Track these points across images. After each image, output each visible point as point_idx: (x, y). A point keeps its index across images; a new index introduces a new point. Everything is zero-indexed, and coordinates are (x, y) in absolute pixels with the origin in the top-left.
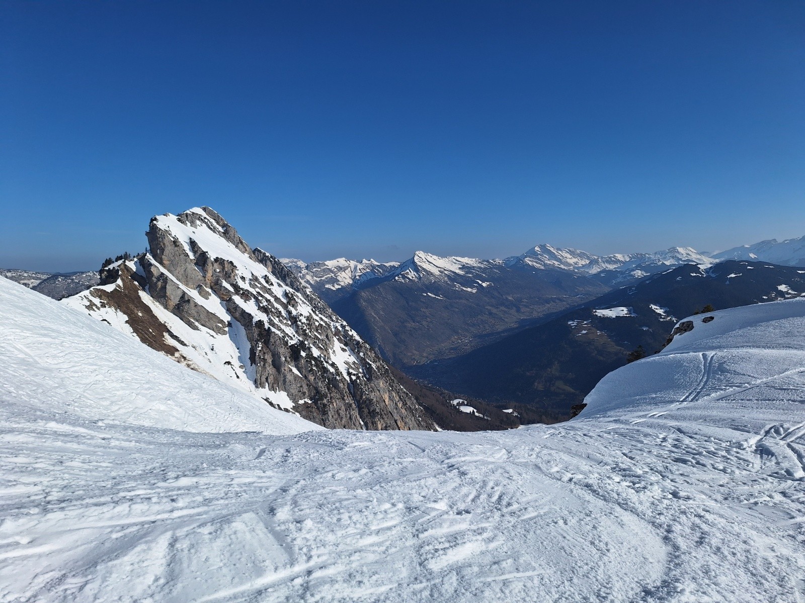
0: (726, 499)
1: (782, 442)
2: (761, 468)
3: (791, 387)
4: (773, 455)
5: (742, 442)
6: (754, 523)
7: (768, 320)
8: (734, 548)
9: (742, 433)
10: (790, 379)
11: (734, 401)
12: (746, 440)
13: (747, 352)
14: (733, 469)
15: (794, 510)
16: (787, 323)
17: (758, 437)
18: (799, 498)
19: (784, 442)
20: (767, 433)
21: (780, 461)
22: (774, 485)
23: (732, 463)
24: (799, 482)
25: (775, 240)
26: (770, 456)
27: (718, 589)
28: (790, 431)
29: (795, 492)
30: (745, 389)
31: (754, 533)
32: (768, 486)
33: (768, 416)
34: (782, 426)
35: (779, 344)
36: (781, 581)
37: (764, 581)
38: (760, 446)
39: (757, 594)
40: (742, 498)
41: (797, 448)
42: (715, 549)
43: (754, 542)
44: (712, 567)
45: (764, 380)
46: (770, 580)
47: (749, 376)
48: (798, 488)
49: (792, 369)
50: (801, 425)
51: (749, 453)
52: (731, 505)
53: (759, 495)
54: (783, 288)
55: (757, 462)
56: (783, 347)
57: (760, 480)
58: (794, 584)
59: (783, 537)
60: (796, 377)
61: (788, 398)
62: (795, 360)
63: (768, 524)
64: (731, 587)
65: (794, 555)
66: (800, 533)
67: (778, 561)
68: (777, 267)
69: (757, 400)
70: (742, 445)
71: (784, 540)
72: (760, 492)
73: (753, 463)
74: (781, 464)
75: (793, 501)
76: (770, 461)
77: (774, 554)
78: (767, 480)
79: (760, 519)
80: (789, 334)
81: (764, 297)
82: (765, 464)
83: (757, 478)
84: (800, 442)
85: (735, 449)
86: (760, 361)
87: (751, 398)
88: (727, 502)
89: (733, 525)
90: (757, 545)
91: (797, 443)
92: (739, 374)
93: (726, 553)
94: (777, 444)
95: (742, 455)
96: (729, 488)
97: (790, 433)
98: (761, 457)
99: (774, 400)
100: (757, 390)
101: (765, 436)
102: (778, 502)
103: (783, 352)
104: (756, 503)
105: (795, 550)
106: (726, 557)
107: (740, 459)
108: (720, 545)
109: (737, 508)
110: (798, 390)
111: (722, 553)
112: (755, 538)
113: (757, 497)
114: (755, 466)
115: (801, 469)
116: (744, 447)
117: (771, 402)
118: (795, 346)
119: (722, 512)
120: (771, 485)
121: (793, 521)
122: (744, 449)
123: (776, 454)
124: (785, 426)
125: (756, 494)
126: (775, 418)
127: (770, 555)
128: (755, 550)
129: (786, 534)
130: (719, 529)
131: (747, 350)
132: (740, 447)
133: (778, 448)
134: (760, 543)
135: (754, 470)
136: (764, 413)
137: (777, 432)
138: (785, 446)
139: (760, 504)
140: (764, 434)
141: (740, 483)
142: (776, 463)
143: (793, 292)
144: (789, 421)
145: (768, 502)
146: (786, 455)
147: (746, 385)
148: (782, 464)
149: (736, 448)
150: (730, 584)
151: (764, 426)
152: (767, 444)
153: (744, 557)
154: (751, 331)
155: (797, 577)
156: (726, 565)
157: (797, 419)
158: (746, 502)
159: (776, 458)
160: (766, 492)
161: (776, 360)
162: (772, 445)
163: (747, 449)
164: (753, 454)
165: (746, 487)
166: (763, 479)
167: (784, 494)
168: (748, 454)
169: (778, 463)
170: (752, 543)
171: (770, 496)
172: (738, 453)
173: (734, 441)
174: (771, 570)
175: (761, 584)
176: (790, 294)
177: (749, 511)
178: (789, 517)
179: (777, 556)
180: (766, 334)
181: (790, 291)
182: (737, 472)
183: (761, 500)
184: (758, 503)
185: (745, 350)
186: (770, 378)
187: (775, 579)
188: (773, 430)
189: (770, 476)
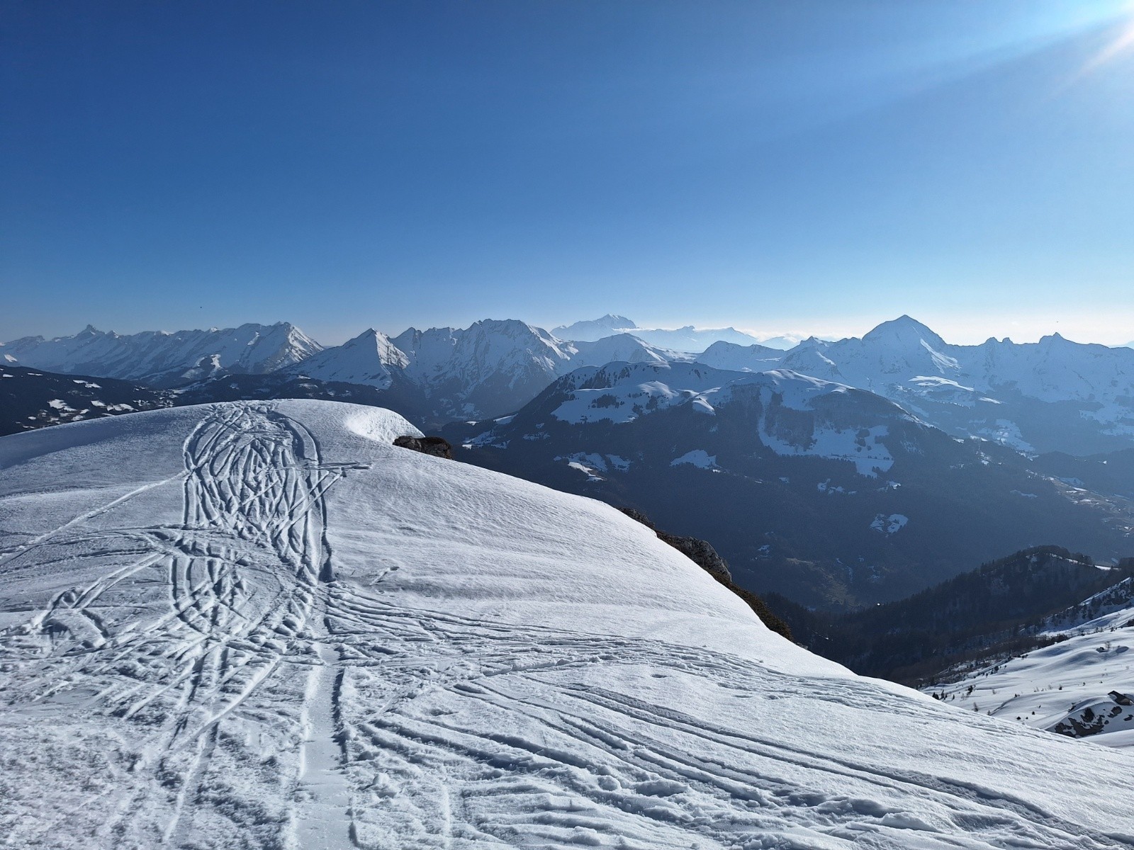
0: (12, 703)
1: (76, 611)
2: (53, 650)
3: (81, 539)
4: (65, 629)
5: (24, 626)
6: (52, 718)
7: (42, 452)
8: (32, 753)
9: (23, 613)
10: (78, 529)
11: (6, 573)
12: (29, 621)
13: (17, 501)
14: (15, 663)
15: (97, 685)
16: (68, 455)
17: (45, 613)
18: (101, 670)
19: (78, 609)
20: (56, 604)
21: (75, 634)
22: (71, 665)
23: (13, 656)
24: (99, 651)
25: (40, 337)
26: (62, 632)
27: (21, 801)
28: (84, 594)
29: (97, 664)
30: (20, 553)
31: (54, 727)
32: (64, 668)
33: (54, 583)
34: (73, 591)
35: (60, 485)
36: (93, 762)
37: (74, 771)
38: (49, 623)
39: (68, 786)
40: (33, 694)
41: (94, 613)
42: (8, 765)
43: (56, 736)
44: (9, 784)
45: (45, 536)
46: (79, 766)
47: (24, 534)
48: (99, 659)
49: (80, 516)
50: (96, 583)
51: (35, 636)
52: (19, 708)
53: (55, 683)
54: (56, 404)
55: (46, 644)
56: (66, 487)
57: (53, 665)
58: (106, 758)
59: (88, 718)
60: (85, 525)
61: (79, 553)
62: (83, 503)
63: (70, 712)
64: (37, 793)
65: (103, 731)
66: (106, 706)
67: (87, 744)
68: (46, 374)
69: (37, 564)
70: (24, 629)
71: (91, 721)
72: (54, 680)
73: (41, 648)
74: (77, 637)
75: (95, 675)
76: (63, 637)
77: (80, 739)
78: (61, 662)
79: (59, 709)
80: (72, 470)
81: (31, 418)
82: (56, 644)
83: (49, 665)
84: (97, 604)
85: (15, 638)
86: (38, 511)
87: (29, 563)
88: (14, 706)
89: (26, 729)
90: (60, 738)
91: (94, 606)
92: (8, 534)
93: (23, 762)
94: (69, 615)
95: (26, 641)
96: (14, 689)
97: (84, 597)
98: (52, 637)
99: (60, 560)
100: (37, 551)
101: (53, 609)
102: (78, 683)
103: (67, 495)
104: (52, 694)
105: (104, 726)
106: (24, 766)
107: (23, 647)
108: (14, 757)
109: (28, 708)
110: (89, 540)
111: (19, 764)
112: (57, 732)
113: (51, 686)
114: (45, 650)
115: (101, 636)
116: (27, 630)
117: (57, 563)
118: (81, 485)
119: (9, 721)
120: (68, 666)
121: (98, 697)
122: (27, 634)
123: (70, 627)
124: (78, 589)
125: (51, 683)
126: (65, 582)
127: (78, 743)
128: (58, 744)
129: (92, 713)
130: (9, 740)
131: (17, 499)
132: (21, 632)
133: (72, 619)
134: (63, 736)
135: (43, 656)
136: (49, 579)
137: (69, 599)
138: (80, 614)
139: (56, 693)
140: (52, 607)
141: (27, 678)
142: (70, 639)
143: (71, 410)
144: (82, 582)
145: (66, 686)
146: (81, 624)
147: (21, 547)
148: (79, 638)
149: (16, 635)
150: (35, 791)
151: (50, 596)
152: (57, 618)
153: (46, 758)
154: (17, 470)
155: (109, 751)
156: (27, 774)
157: (91, 576)
158: (39, 697)
159: (70, 632)
160: (63, 677)
161: (59, 508)
162: (64, 617)
163: (32, 632)
164: (40, 636)
165: (37, 680)
166: (57, 662)
167: (84, 671)
168: (34, 638)
169: (73, 638)
170: (54, 738)
171: (69, 679)
172: (19, 641)
173: (12, 627)
174: (80, 756)
175: (70, 775)
176: (67, 411)
177: (44, 707)
178: (93, 694)
179: (84, 740)
180: (41, 473)
181: (66, 408)
182: (22, 665)
183: (57, 688)
184: (54, 693)
185: (14, 499)
186: (52, 532)
187: (85, 763)
188: (63, 598)
189: (65, 656)
